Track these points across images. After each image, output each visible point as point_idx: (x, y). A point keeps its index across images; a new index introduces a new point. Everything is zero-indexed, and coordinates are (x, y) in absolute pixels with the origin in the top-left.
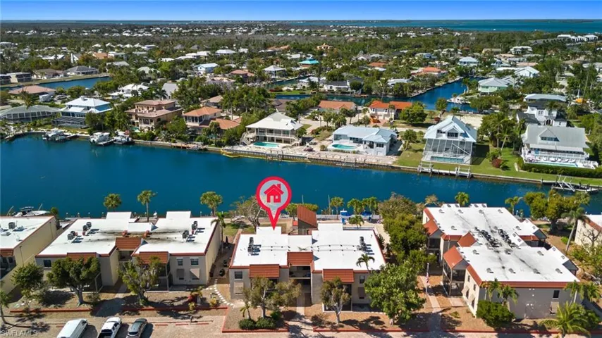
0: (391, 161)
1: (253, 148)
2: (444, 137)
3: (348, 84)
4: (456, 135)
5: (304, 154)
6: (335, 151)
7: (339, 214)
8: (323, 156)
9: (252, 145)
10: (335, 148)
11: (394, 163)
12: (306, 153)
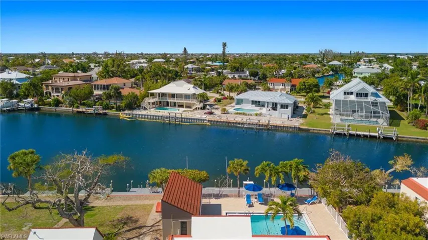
0: (297, 122)
1: (153, 112)
2: (353, 98)
3: (247, 73)
4: (366, 95)
5: (204, 117)
6: (237, 114)
7: (241, 186)
8: (224, 118)
9: (153, 109)
10: (236, 111)
11: (302, 124)
12: (206, 115)
